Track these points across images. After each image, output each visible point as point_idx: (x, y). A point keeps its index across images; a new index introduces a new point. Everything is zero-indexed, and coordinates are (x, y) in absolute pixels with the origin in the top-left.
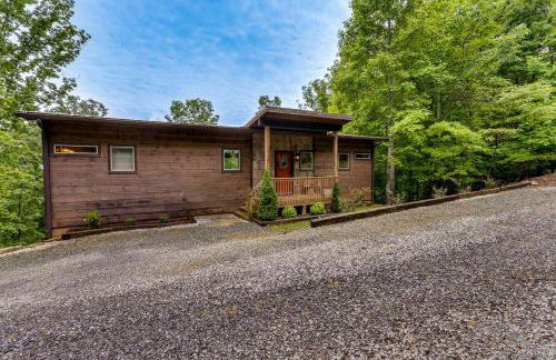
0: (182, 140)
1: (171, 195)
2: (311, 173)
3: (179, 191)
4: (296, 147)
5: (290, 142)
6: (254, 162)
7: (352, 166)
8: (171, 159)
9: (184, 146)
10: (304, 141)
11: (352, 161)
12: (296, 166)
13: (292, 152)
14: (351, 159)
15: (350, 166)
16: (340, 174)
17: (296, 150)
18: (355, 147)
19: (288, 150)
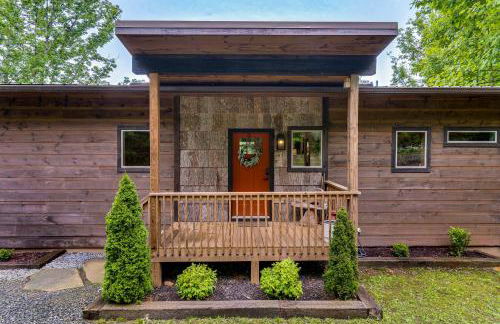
0: (46, 114)
1: (28, 209)
2: (317, 178)
3: (41, 203)
4: (279, 118)
5: (266, 110)
6: (184, 154)
7: (437, 160)
8: (29, 148)
9: (49, 125)
10: (300, 108)
11: (437, 148)
12: (280, 160)
13: (271, 132)
14: (432, 145)
15: (428, 162)
16: (400, 181)
17: (280, 126)
18: (448, 115)
19: (260, 126)
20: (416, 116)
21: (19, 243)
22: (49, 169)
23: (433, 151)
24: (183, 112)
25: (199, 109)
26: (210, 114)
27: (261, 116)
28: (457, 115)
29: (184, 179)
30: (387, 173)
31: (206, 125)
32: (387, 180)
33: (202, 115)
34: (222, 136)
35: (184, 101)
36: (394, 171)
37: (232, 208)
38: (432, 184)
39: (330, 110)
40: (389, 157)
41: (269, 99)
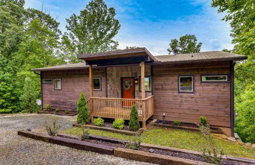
4: (136, 73)
5: (132, 71)
6: (108, 86)
7: (196, 88)
11: (198, 84)
12: (137, 88)
13: (133, 78)
14: (195, 82)
15: (194, 89)
16: (181, 96)
17: (136, 76)
18: (202, 70)
19: (130, 76)
20: (188, 71)
21: (70, 110)
22: (76, 90)
23: (196, 84)
24: (108, 72)
25: (112, 71)
26: (115, 73)
27: (130, 73)
28: (207, 69)
29: (109, 94)
30: (176, 93)
31: (114, 76)
32: (176, 96)
33: (113, 73)
34: (119, 79)
35: (108, 69)
36: (179, 92)
37: (123, 103)
38: (196, 98)
39: (154, 69)
40: (177, 87)
41: (133, 67)
